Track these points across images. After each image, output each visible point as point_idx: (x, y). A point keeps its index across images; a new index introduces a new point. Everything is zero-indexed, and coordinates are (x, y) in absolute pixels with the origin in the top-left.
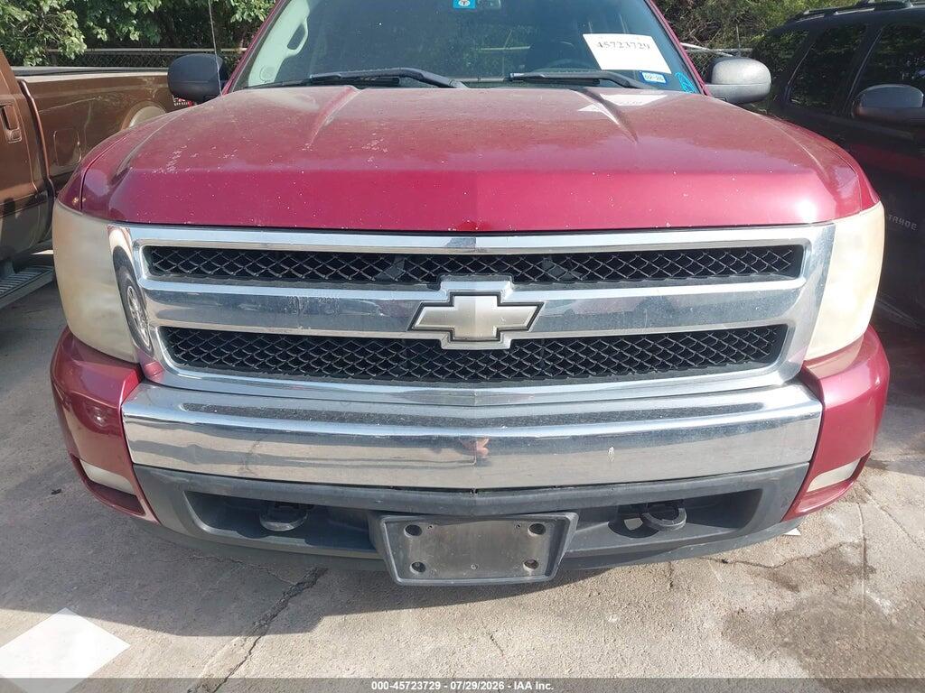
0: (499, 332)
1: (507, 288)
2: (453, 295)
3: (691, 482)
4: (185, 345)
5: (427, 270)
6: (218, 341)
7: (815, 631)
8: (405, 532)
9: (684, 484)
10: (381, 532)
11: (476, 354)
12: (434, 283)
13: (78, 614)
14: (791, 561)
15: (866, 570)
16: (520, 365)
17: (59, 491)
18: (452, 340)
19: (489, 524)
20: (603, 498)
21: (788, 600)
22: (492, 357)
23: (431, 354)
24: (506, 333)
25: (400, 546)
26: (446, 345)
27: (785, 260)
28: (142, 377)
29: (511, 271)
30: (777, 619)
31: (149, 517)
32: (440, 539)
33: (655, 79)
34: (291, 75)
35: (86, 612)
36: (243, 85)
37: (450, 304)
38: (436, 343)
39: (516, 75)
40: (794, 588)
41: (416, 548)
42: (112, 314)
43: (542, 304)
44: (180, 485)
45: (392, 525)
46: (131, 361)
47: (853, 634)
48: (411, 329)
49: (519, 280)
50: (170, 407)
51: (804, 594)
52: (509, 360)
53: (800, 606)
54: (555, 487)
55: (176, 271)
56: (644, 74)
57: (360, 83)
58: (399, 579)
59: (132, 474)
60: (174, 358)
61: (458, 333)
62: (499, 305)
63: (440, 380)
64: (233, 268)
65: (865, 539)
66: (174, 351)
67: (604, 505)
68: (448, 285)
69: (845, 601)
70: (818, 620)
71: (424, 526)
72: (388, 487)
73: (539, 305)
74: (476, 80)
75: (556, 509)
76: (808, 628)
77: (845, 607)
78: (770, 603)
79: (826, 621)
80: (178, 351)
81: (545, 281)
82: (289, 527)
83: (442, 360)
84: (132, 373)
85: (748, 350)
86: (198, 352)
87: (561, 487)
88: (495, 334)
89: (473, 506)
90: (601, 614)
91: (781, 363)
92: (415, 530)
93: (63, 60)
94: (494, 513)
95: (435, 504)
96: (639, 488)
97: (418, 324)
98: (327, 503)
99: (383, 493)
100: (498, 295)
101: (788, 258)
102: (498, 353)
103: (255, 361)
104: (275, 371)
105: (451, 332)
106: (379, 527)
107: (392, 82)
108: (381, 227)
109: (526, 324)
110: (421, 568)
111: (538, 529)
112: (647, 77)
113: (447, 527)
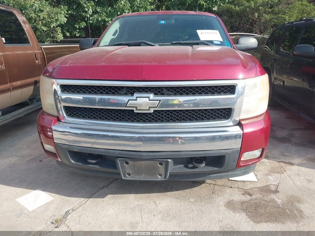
0: (149, 107)
1: (152, 96)
2: (137, 97)
3: (203, 152)
4: (69, 111)
5: (131, 91)
6: (77, 110)
7: (254, 206)
8: (125, 164)
9: (201, 152)
10: (118, 163)
11: (144, 114)
12: (132, 94)
13: (42, 191)
14: (252, 188)
15: (276, 192)
16: (156, 118)
17: (42, 161)
18: (137, 110)
19: (148, 162)
20: (178, 155)
21: (249, 198)
22: (148, 115)
23: (132, 114)
24: (151, 108)
25: (123, 167)
26: (135, 111)
27: (231, 89)
28: (58, 120)
29: (153, 92)
30: (243, 203)
31: (59, 160)
32: (134, 166)
33: (217, 43)
34: (113, 43)
35: (44, 190)
36: (98, 46)
37: (136, 100)
38: (133, 110)
39: (174, 42)
40: (251, 195)
41: (128, 168)
42: (52, 104)
43: (161, 100)
44: (66, 148)
45: (121, 161)
46: (56, 116)
47: (266, 208)
48: (126, 106)
49: (155, 94)
50: (66, 127)
51: (254, 197)
52: (153, 116)
53: (251, 200)
54: (165, 151)
55: (68, 91)
56: (214, 41)
57: (129, 45)
58: (123, 178)
59: (54, 146)
60: (66, 115)
61: (138, 108)
62: (149, 100)
63: (135, 121)
64: (81, 90)
65: (279, 184)
66: (67, 113)
67: (178, 157)
68: (136, 95)
69: (266, 199)
70: (256, 204)
71: (129, 162)
72: (119, 150)
73: (160, 101)
74: (163, 44)
75: (165, 158)
76: (252, 206)
77: (266, 201)
78: (242, 199)
79: (258, 204)
80: (68, 113)
81: (163, 94)
82: (94, 162)
83: (135, 116)
84: (56, 119)
85: (221, 115)
86: (72, 113)
87: (167, 151)
88: (148, 108)
89: (141, 156)
90: (189, 199)
91: (231, 119)
92: (127, 163)
93: (57, 42)
94: (148, 158)
95: (132, 155)
96: (188, 153)
97: (128, 105)
98: (103, 154)
99: (118, 152)
100: (149, 97)
101: (232, 89)
102: (150, 114)
103: (87, 116)
104: (92, 118)
105: (136, 107)
106: (117, 161)
107: (139, 45)
108: (118, 79)
109: (156, 106)
110: (129, 175)
111: (161, 164)
112: (215, 42)
113: (136, 162)
